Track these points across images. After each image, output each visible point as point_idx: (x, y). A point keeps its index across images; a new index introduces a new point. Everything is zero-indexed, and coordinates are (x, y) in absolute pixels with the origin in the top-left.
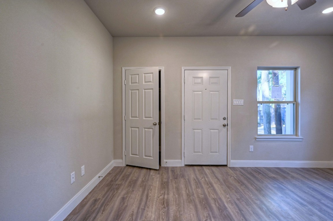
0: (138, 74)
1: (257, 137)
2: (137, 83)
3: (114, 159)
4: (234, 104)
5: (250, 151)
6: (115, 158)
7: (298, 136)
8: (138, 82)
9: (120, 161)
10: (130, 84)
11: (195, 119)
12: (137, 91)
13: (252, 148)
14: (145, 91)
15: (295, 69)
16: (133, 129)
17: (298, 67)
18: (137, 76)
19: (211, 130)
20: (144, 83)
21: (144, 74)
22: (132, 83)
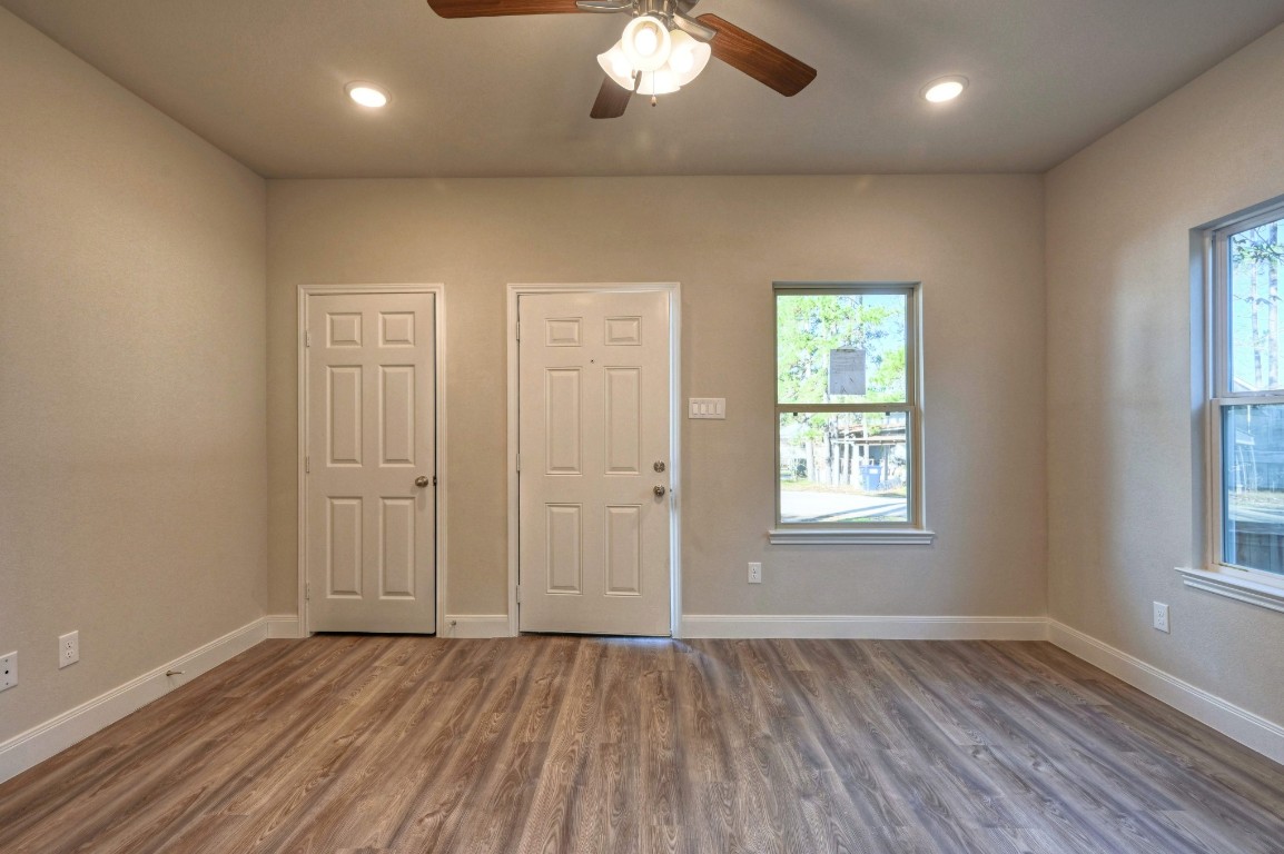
0: (360, 314)
1: (772, 532)
2: (353, 342)
3: (270, 611)
4: (691, 416)
5: (750, 580)
6: (271, 608)
7: (922, 529)
8: (357, 338)
9: (290, 618)
10: (328, 345)
11: (555, 469)
12: (356, 371)
13: (755, 570)
14: (385, 374)
15: (910, 289)
16: (336, 502)
17: (918, 284)
18: (357, 319)
19: (612, 509)
20: (381, 344)
21: (383, 313)
22: (334, 342)
